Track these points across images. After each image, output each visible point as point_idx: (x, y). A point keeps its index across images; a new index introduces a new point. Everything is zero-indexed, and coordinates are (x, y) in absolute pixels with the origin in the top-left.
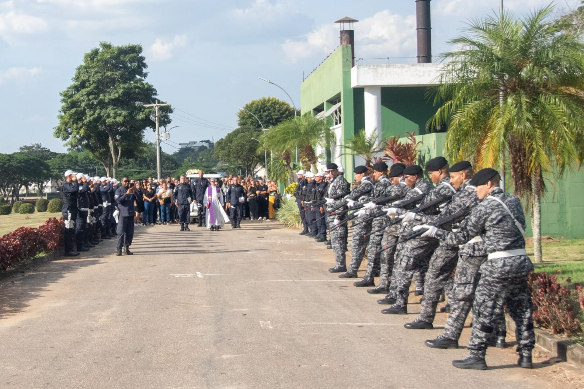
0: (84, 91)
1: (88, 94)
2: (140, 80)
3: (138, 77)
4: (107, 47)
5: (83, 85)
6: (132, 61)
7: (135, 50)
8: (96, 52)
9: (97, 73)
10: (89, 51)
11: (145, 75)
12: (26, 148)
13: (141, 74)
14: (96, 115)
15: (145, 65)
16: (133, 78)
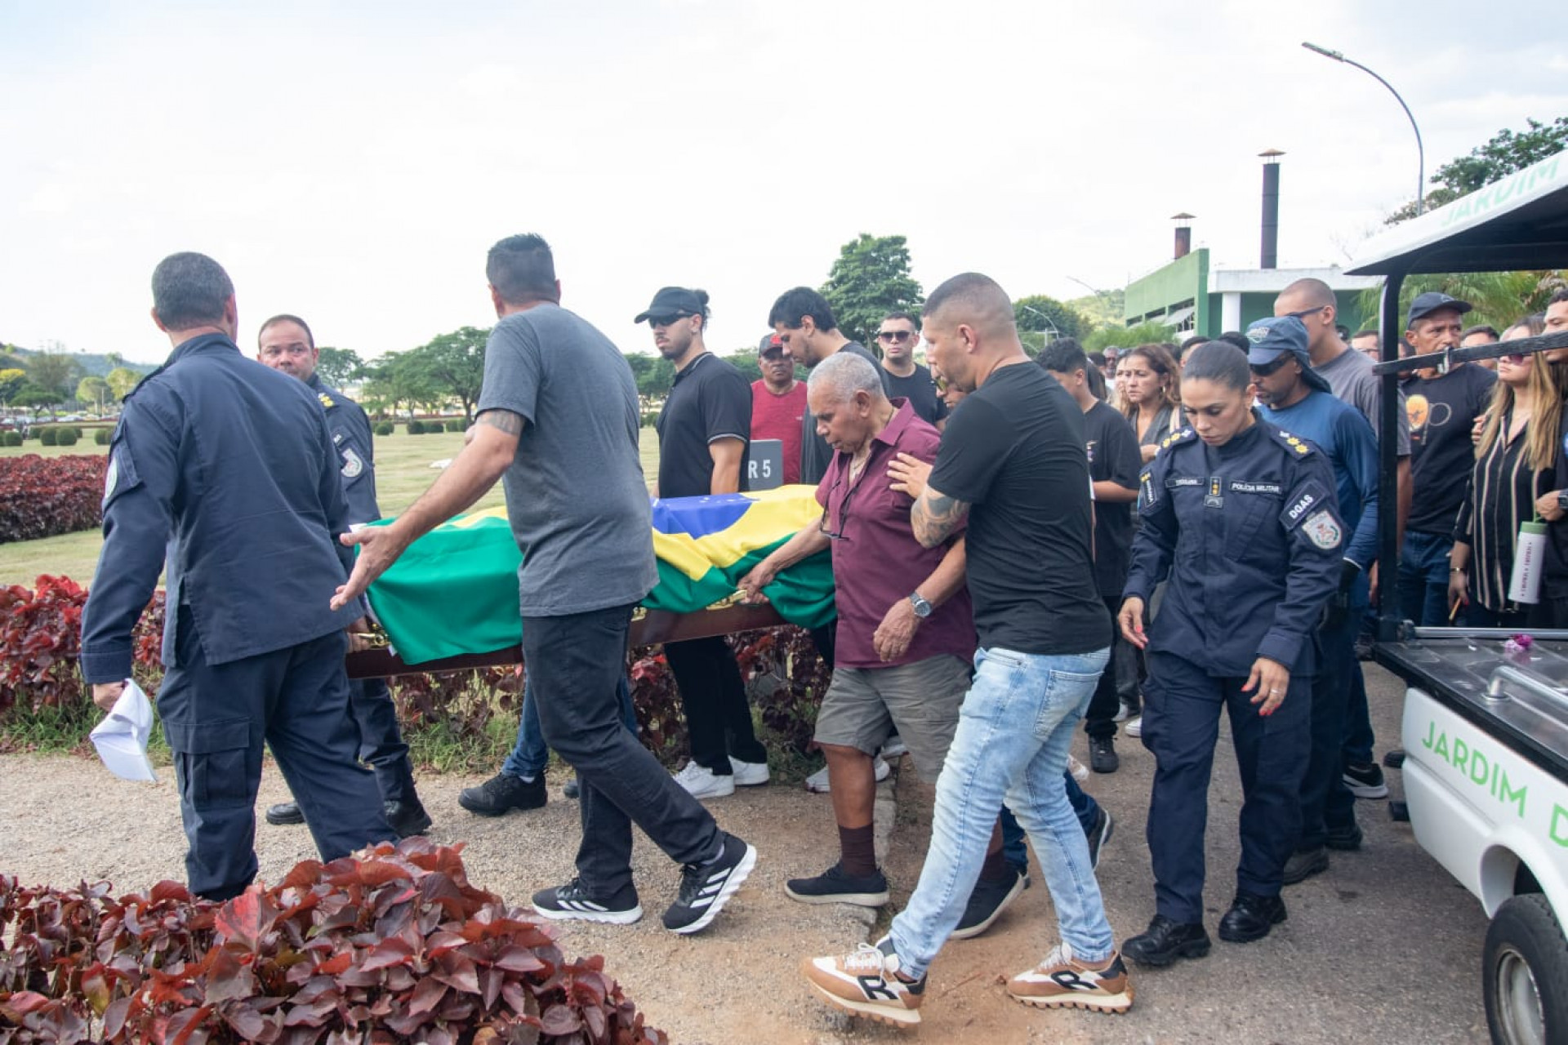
0: (843, 288)
1: (847, 292)
2: (905, 276)
3: (901, 272)
4: (866, 237)
5: (840, 280)
6: (894, 253)
7: (899, 241)
8: (854, 245)
9: (856, 267)
10: (847, 243)
11: (909, 270)
12: (742, 351)
13: (904, 268)
14: (855, 315)
15: (908, 258)
16: (895, 273)
